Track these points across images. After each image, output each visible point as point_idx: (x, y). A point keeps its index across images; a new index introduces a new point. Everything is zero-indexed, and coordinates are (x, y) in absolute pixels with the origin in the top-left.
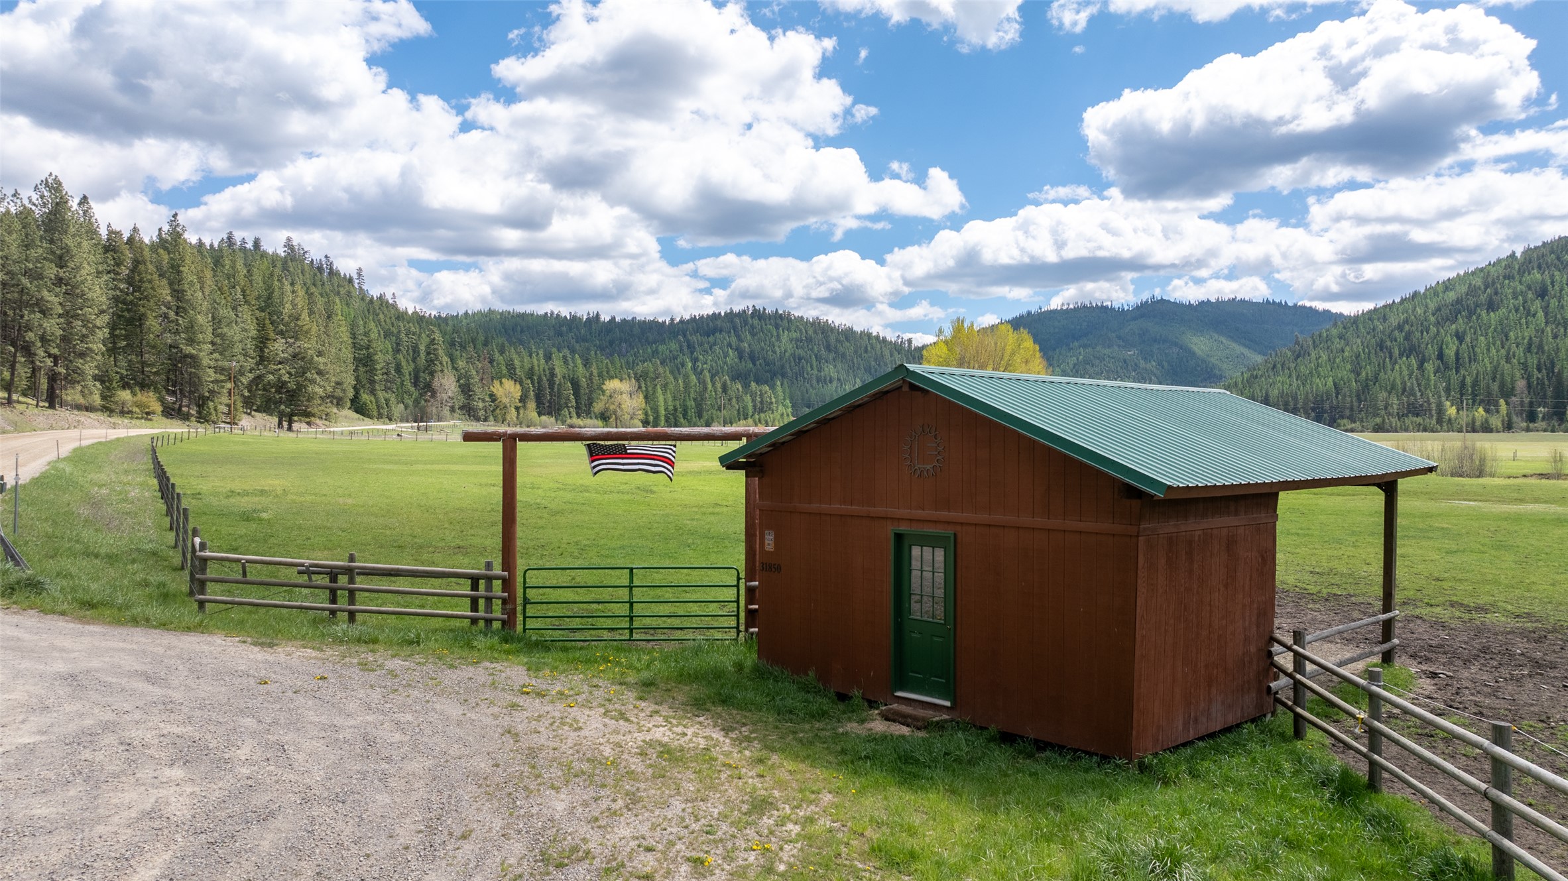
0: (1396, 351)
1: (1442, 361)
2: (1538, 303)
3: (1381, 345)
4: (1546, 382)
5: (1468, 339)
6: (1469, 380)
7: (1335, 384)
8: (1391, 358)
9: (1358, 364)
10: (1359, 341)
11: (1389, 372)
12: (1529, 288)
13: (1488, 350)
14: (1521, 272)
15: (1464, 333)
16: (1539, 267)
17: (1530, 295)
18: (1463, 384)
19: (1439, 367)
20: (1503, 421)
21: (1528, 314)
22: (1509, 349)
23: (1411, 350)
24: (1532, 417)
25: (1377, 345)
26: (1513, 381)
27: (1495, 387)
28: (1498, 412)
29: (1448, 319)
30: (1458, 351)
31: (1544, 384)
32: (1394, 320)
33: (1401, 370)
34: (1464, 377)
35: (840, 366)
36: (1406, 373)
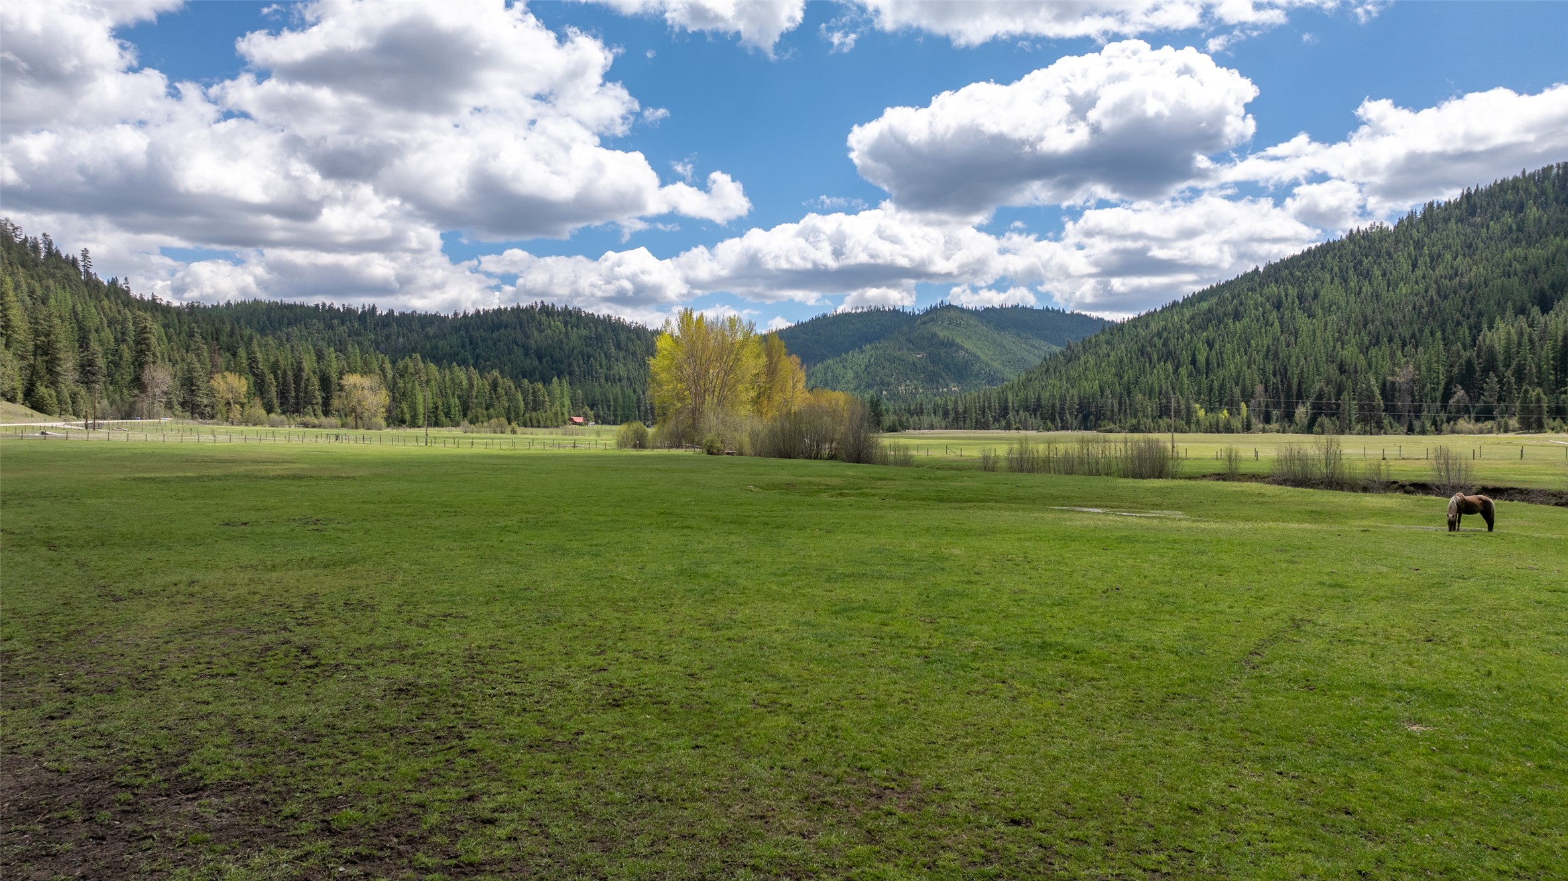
0: (1155, 357)
1: (1194, 366)
2: (1275, 312)
3: (1142, 351)
4: (1280, 387)
5: (1217, 346)
6: (1216, 384)
7: (1100, 387)
8: (1150, 363)
9: (1121, 368)
10: (1123, 346)
11: (1149, 376)
12: (1268, 299)
13: (1233, 356)
14: (1261, 286)
15: (1214, 340)
16: (1277, 282)
17: (1268, 306)
18: (1211, 388)
19: (1192, 372)
20: (1242, 422)
21: (1267, 324)
22: (1251, 355)
23: (1168, 356)
24: (1267, 419)
25: (1139, 350)
26: (1253, 386)
27: (1237, 391)
28: (1239, 414)
29: (1201, 328)
30: (1208, 356)
31: (1278, 388)
32: (1154, 327)
33: (1159, 376)
34: (1213, 381)
35: (630, 364)
36: (1163, 377)
